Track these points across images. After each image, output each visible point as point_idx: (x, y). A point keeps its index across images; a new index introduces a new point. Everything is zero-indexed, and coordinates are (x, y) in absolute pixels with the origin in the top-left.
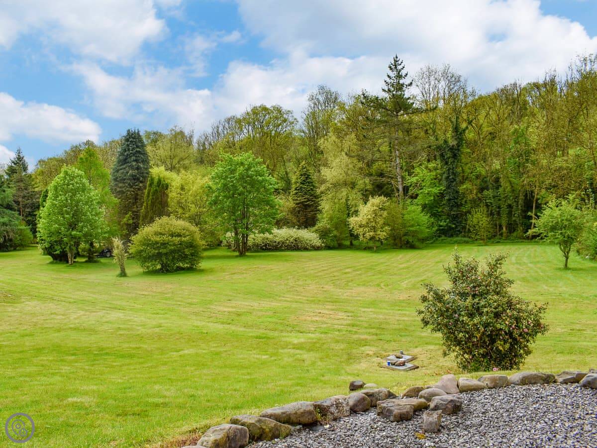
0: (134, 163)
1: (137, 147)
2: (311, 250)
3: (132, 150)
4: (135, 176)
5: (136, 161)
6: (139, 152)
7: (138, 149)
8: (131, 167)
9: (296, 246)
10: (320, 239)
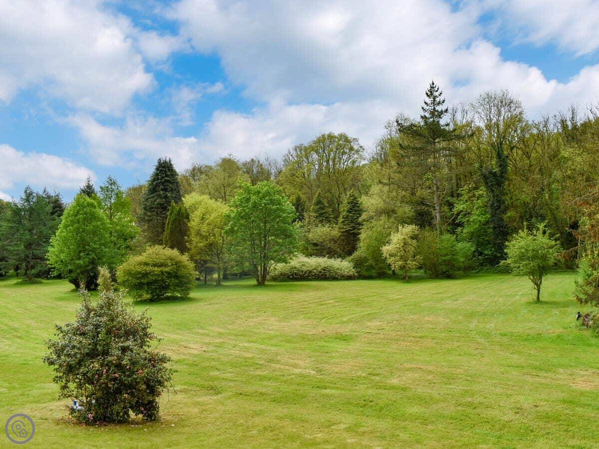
0: (161, 192)
1: (167, 176)
2: (341, 280)
3: (161, 179)
4: (163, 204)
5: (165, 190)
6: (168, 181)
7: (166, 178)
8: (159, 196)
9: (325, 276)
10: (354, 268)
